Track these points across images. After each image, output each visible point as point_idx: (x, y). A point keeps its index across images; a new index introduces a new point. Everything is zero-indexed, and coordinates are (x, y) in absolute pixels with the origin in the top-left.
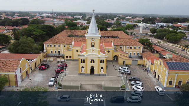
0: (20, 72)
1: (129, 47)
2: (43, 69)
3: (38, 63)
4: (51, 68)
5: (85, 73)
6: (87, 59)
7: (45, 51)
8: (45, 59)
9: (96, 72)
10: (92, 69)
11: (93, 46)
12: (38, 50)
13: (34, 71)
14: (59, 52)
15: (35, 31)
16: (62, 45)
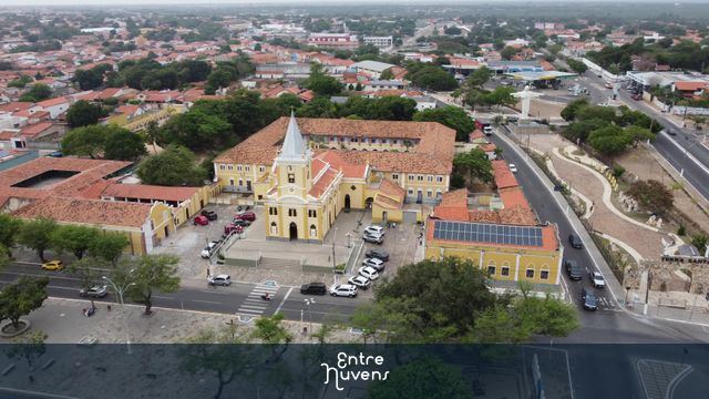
0: (150, 227)
1: (416, 177)
2: (203, 224)
3: (195, 209)
4: (220, 221)
5: (277, 235)
6: (280, 207)
7: (216, 180)
8: (212, 201)
9: (301, 235)
10: (293, 230)
11: (292, 181)
12: (199, 176)
13: (183, 225)
14: (249, 183)
15: (203, 121)
16: (254, 167)
